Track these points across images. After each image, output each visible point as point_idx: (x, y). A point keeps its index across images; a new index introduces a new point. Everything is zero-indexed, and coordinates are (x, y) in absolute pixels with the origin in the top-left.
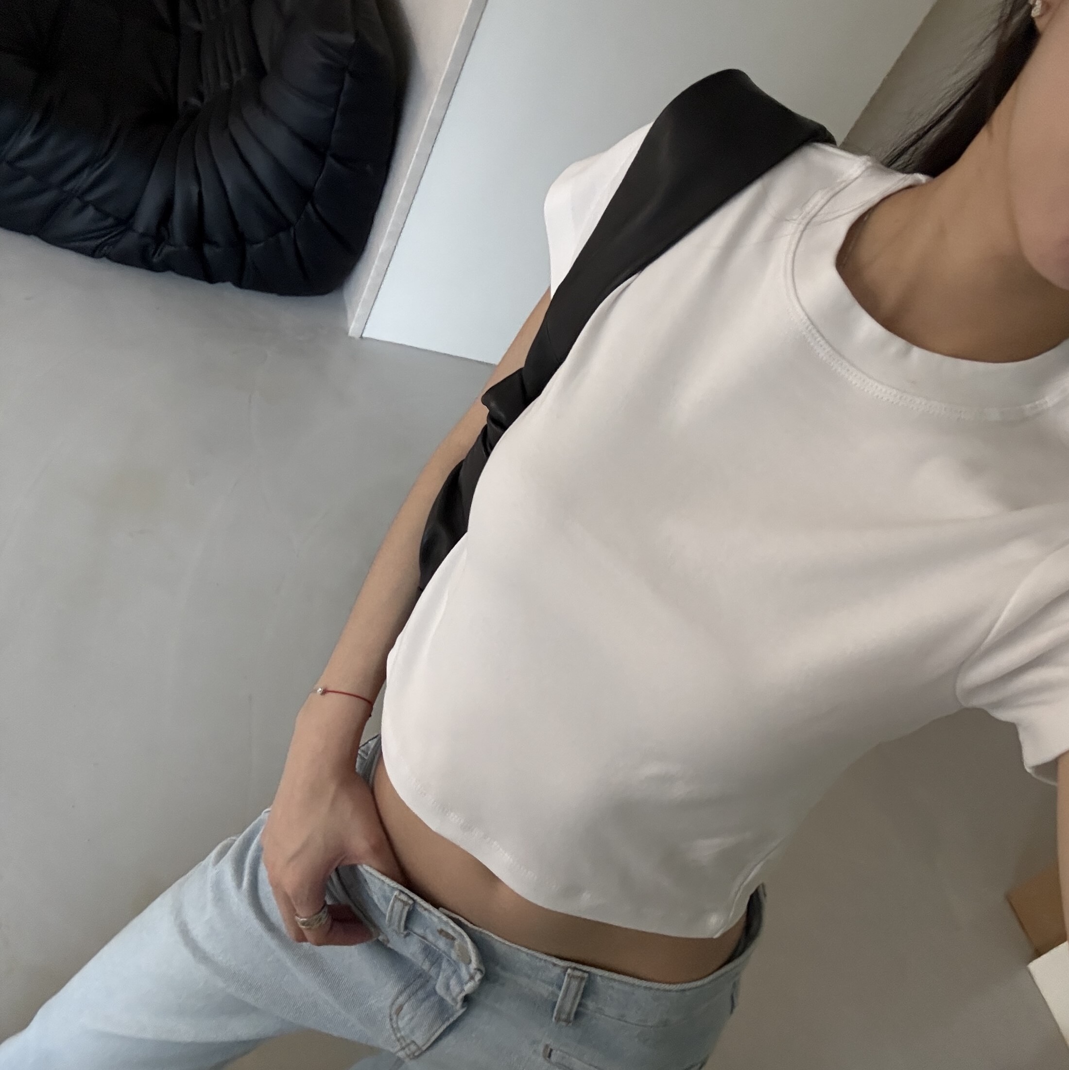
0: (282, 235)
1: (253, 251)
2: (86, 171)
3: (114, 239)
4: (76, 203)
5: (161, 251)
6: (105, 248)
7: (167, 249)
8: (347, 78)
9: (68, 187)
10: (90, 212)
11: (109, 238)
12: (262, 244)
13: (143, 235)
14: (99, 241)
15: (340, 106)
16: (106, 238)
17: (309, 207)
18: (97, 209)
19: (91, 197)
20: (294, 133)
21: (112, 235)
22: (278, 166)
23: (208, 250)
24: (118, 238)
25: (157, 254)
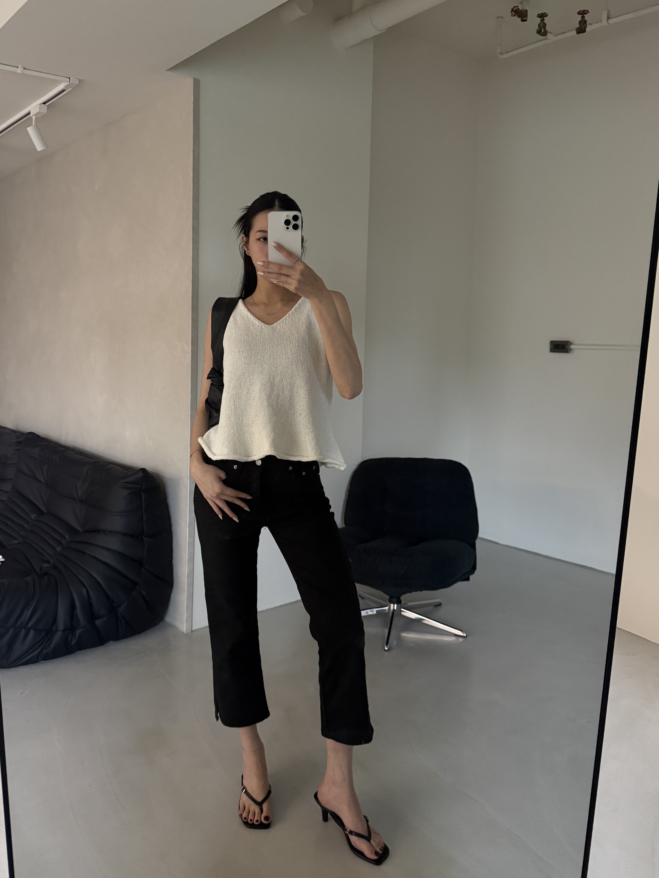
0: (134, 593)
1: (121, 609)
2: (25, 612)
3: (47, 644)
4: (23, 632)
5: (75, 636)
6: (44, 651)
7: (78, 632)
8: (142, 493)
9: (18, 625)
10: (32, 632)
12: (126, 602)
13: (64, 630)
14: (40, 649)
15: (143, 509)
16: (44, 645)
17: (143, 569)
18: (34, 629)
19: (30, 626)
20: (125, 534)
21: (46, 642)
22: (121, 556)
23: (98, 622)
25: (73, 638)
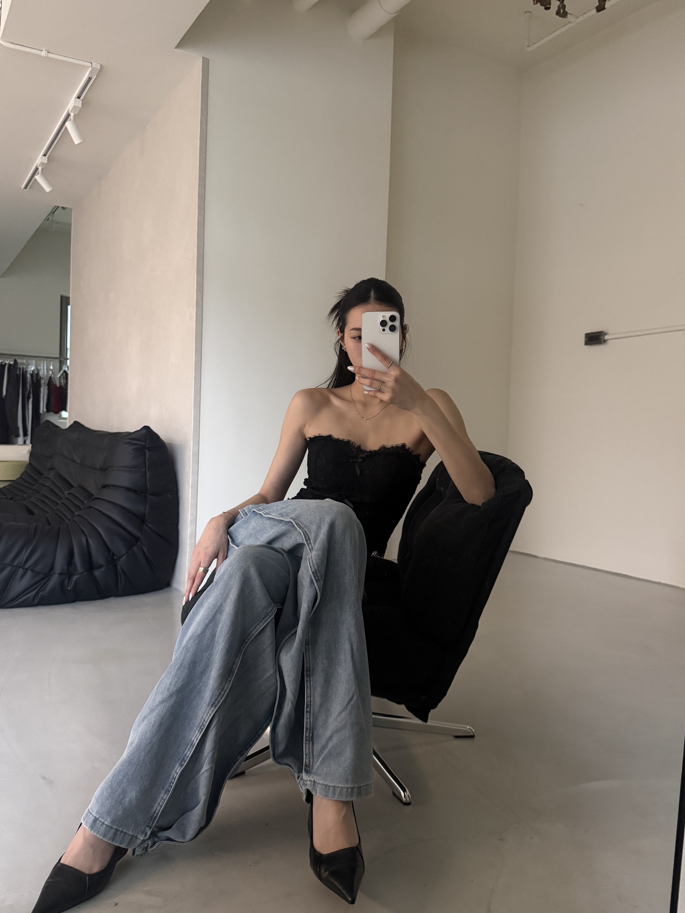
0: (134, 548)
4: (21, 571)
5: (71, 582)
6: (40, 593)
7: (75, 578)
9: (16, 563)
10: (29, 573)
11: (41, 588)
12: (125, 556)
13: (60, 574)
14: (36, 591)
17: (145, 526)
18: (32, 570)
19: (27, 566)
20: (128, 489)
21: (42, 584)
23: (97, 573)
25: (69, 585)
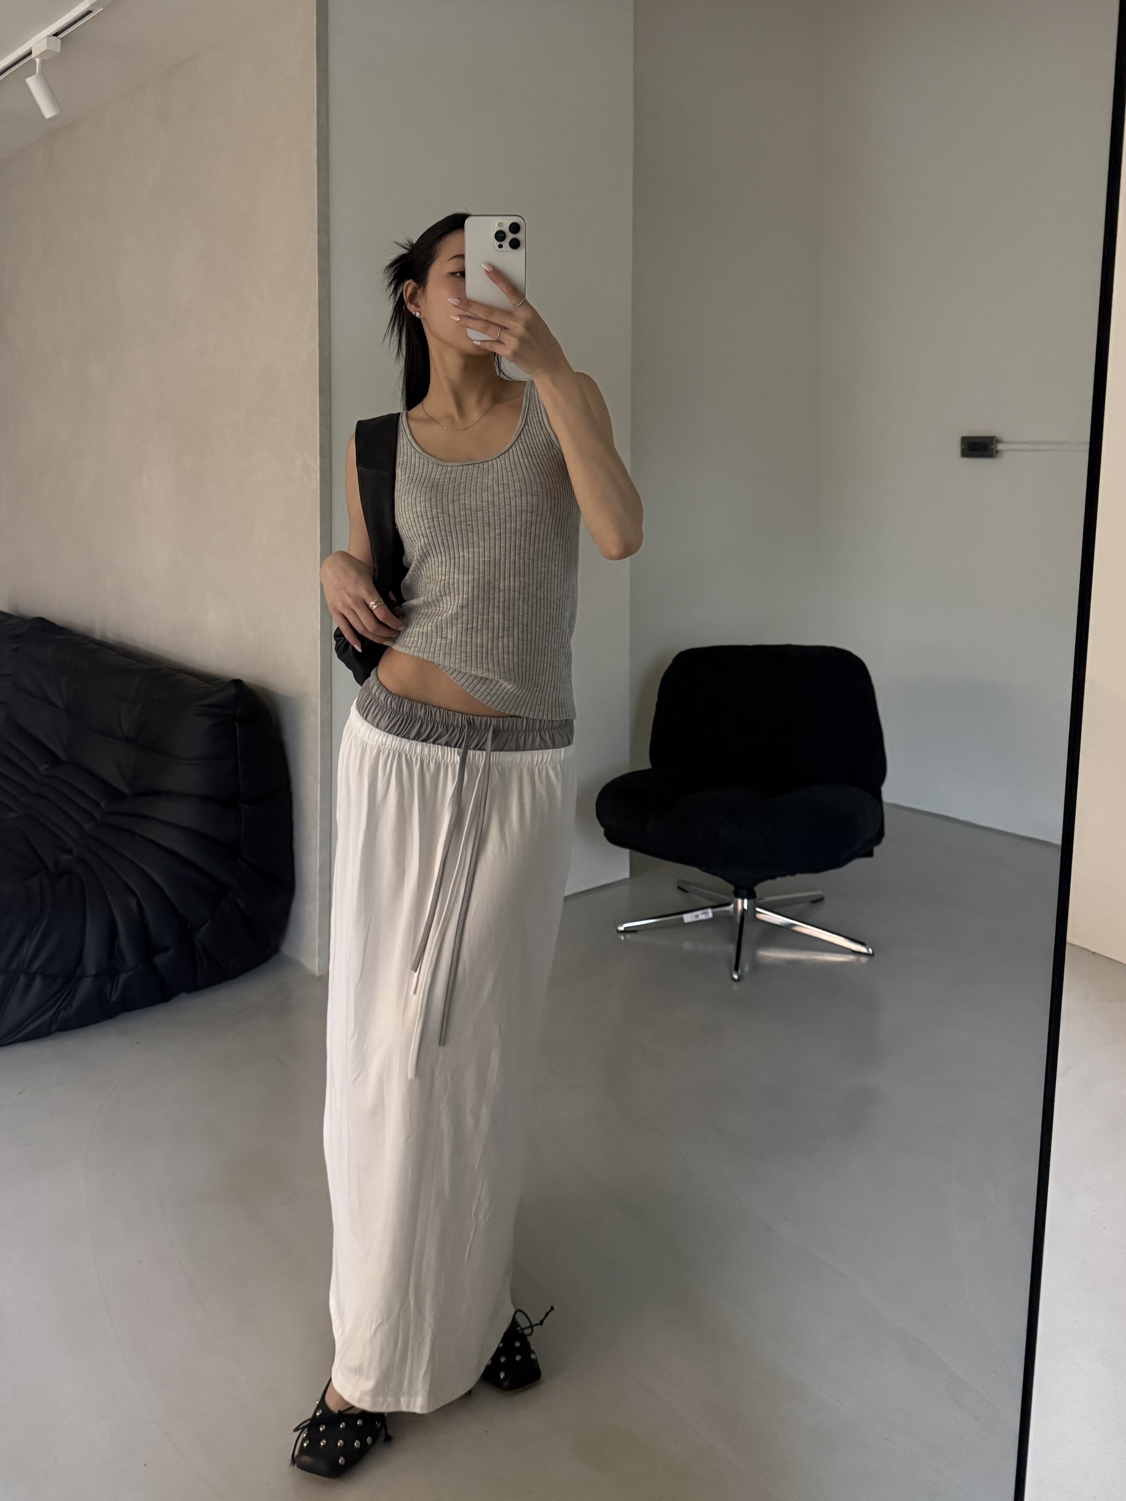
0: (223, 905)
1: (200, 935)
2: (26, 943)
3: (66, 1001)
5: (117, 986)
6: (61, 1014)
7: (123, 977)
8: (237, 725)
10: (38, 983)
11: (62, 1003)
12: (209, 922)
13: (97, 975)
14: (54, 1010)
15: (239, 752)
16: (59, 1003)
17: (238, 860)
18: (42, 975)
20: (204, 799)
21: (63, 997)
22: (198, 836)
23: (159, 960)
24: (69, 998)
25: (113, 990)
